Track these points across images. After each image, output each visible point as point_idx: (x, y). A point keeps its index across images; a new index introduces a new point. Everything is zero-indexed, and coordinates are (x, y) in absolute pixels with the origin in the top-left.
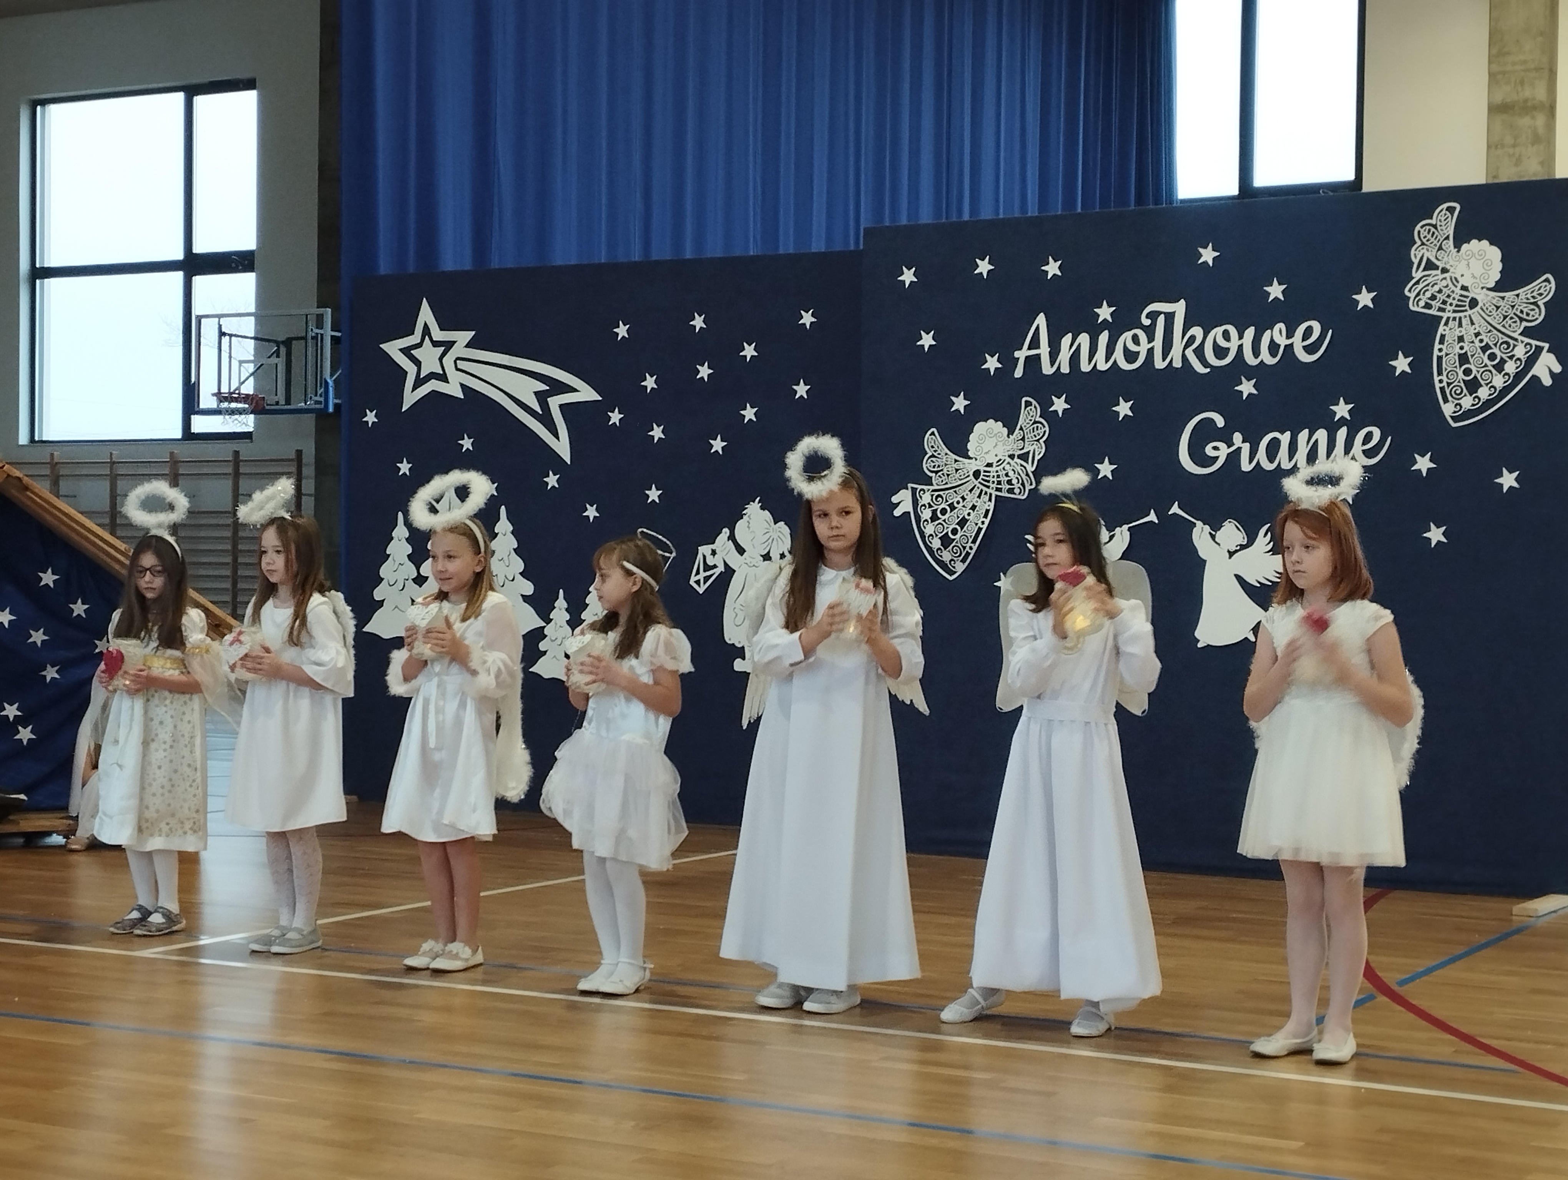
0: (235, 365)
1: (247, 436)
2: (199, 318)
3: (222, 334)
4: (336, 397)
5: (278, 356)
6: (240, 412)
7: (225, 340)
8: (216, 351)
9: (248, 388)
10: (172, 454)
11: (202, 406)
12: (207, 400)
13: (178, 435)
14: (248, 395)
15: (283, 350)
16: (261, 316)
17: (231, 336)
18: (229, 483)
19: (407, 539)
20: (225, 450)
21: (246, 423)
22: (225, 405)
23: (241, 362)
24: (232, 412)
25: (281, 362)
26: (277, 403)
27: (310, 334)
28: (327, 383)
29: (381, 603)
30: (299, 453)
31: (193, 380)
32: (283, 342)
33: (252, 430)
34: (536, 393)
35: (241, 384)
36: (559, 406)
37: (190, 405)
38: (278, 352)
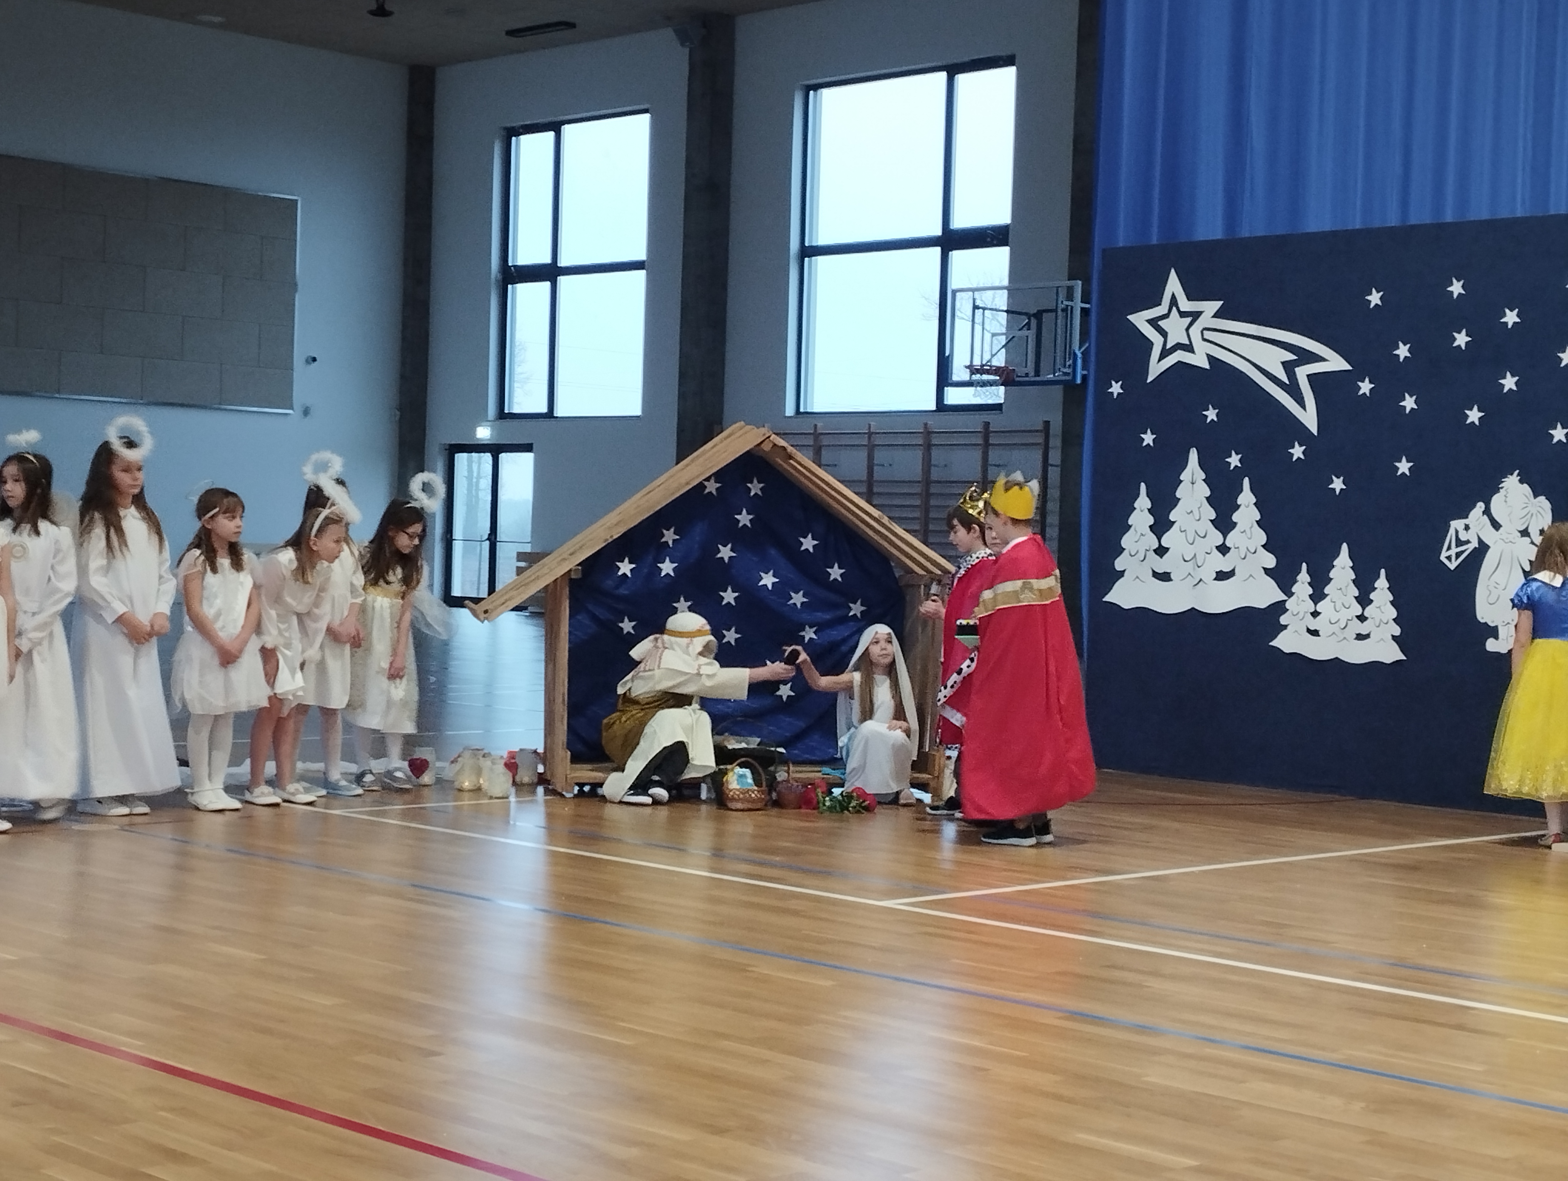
0: (988, 336)
1: (997, 407)
2: (954, 292)
3: (975, 307)
4: (1084, 368)
5: (1029, 329)
6: (991, 384)
7: (979, 312)
8: (970, 323)
9: (1000, 361)
10: (926, 424)
11: (955, 378)
12: (959, 373)
13: (933, 407)
14: (998, 368)
15: (1034, 322)
16: (1012, 290)
17: (984, 309)
18: (977, 454)
19: (1149, 510)
20: (975, 422)
21: (997, 395)
22: (977, 377)
23: (994, 335)
24: (984, 384)
25: (1031, 334)
26: (1027, 375)
27: (1060, 307)
28: (1075, 354)
29: (1121, 574)
30: (1047, 424)
31: (947, 354)
32: (1034, 315)
33: (1002, 401)
34: (1283, 363)
35: (993, 356)
36: (1308, 376)
37: (944, 378)
38: (1028, 324)
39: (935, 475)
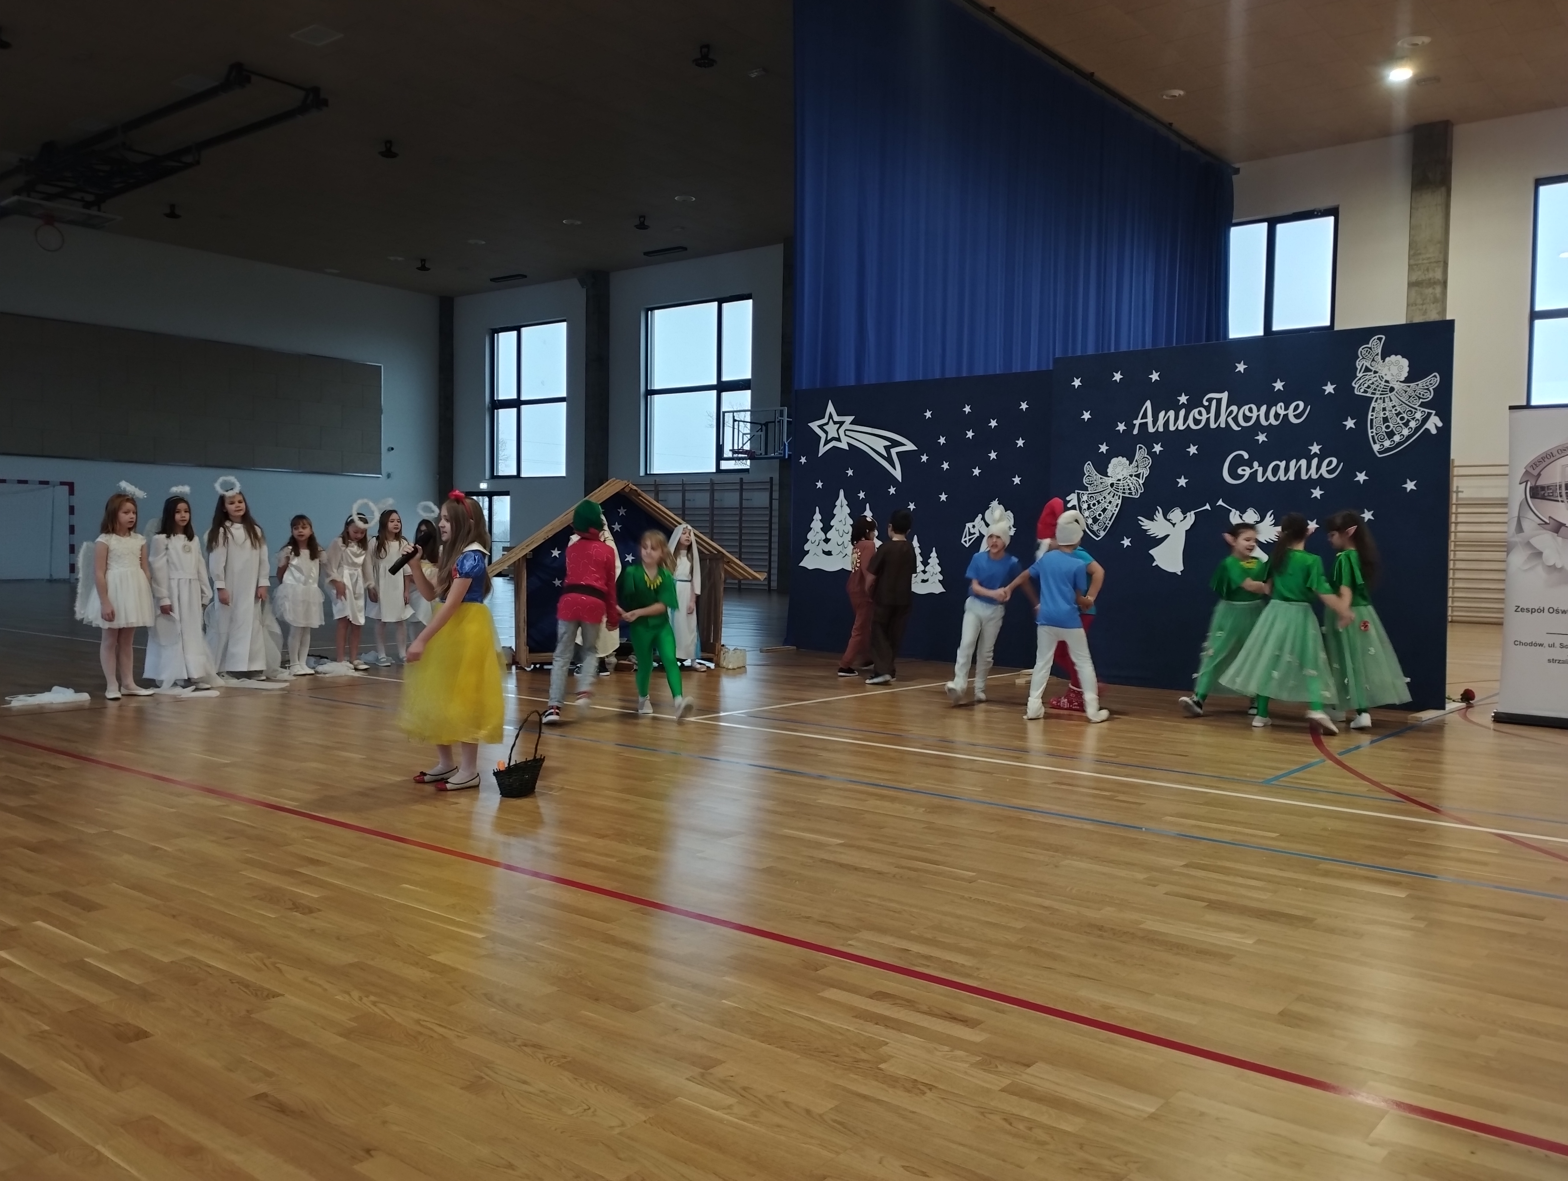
0: (741, 435)
1: (746, 471)
2: (724, 413)
3: (734, 421)
4: (789, 451)
5: (761, 431)
6: (743, 459)
7: (736, 423)
8: (732, 429)
9: (747, 447)
10: (711, 479)
11: (725, 456)
12: (727, 453)
13: (714, 470)
14: (747, 451)
15: (764, 428)
16: (753, 412)
17: (739, 421)
18: (738, 494)
19: (820, 520)
20: (736, 478)
21: (747, 464)
22: (735, 455)
23: (744, 434)
24: (739, 459)
25: (763, 434)
26: (761, 454)
27: (777, 420)
28: (785, 444)
29: (808, 552)
30: (771, 478)
31: (721, 443)
32: (764, 424)
33: (749, 467)
34: (884, 447)
35: (743, 445)
36: (897, 453)
37: (720, 456)
38: (761, 429)
39: (716, 504)
